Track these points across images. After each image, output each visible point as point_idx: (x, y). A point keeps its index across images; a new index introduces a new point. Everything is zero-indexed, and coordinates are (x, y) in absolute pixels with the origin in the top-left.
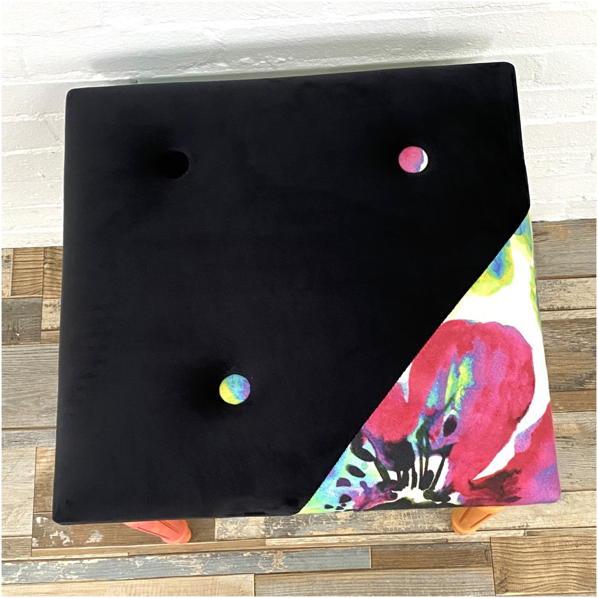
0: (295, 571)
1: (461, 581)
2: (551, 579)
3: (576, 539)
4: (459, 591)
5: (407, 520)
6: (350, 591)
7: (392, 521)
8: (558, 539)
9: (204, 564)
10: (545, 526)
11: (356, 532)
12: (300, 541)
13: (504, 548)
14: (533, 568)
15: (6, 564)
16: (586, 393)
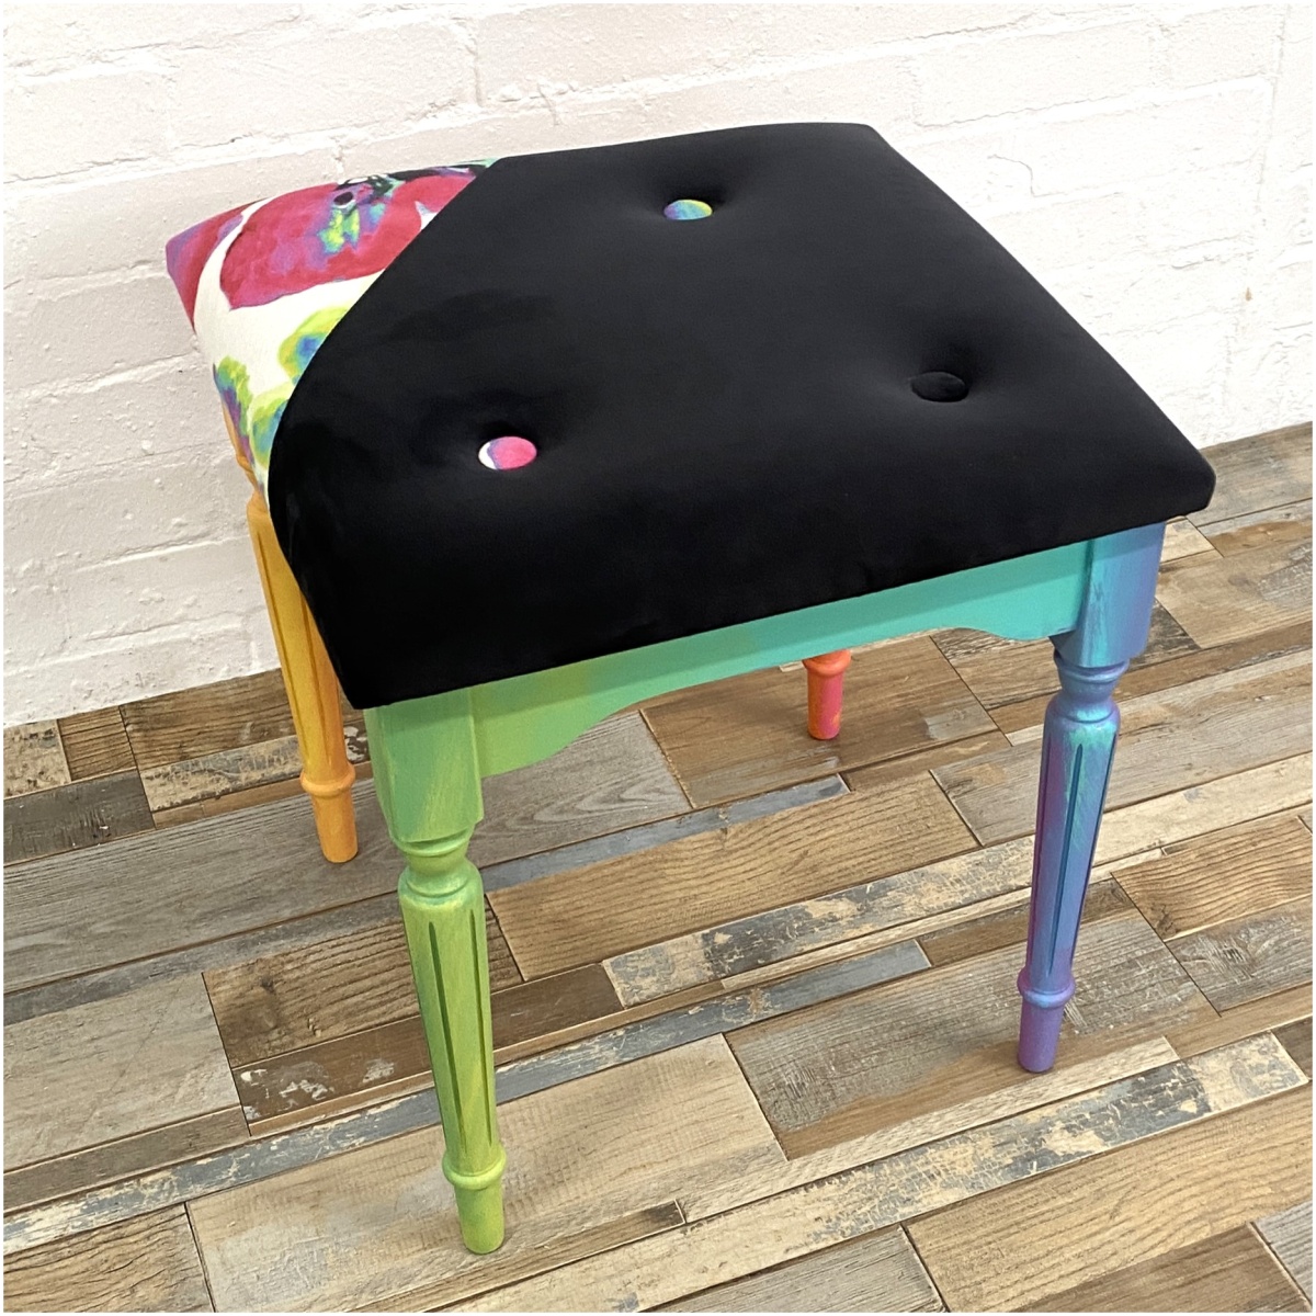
0: (797, 1007)
1: (1096, 940)
2: (1239, 895)
5: (959, 888)
6: (911, 1007)
7: (935, 897)
10: (1189, 835)
11: (878, 927)
13: (1142, 879)
15: (200, 1162)
16: (1153, 668)
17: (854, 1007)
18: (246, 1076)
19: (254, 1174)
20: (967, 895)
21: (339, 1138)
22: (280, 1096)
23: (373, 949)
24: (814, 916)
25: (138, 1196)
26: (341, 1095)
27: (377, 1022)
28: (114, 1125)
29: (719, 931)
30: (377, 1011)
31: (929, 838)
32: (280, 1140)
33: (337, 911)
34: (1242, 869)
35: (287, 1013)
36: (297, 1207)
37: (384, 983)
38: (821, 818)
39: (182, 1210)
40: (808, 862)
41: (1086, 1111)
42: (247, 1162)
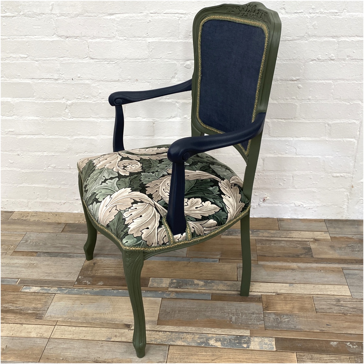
0: (179, 298)
1: (249, 306)
2: (287, 308)
3: (298, 297)
5: (227, 287)
6: (201, 306)
7: (221, 287)
8: (290, 296)
10: (284, 293)
11: (206, 289)
12: (183, 290)
13: (267, 298)
14: (280, 304)
15: (63, 288)
16: (300, 258)
17: (190, 302)
18: (80, 277)
19: (69, 293)
20: (228, 289)
21: (86, 292)
22: (82, 282)
23: (114, 263)
24: (195, 283)
25: (50, 290)
26: (92, 285)
27: (106, 275)
29: (175, 279)
30: (108, 274)
31: (228, 276)
32: (77, 289)
33: (114, 255)
34: (291, 303)
35: (94, 269)
36: (71, 301)
37: (113, 269)
38: (209, 266)
39: (54, 294)
40: (201, 273)
41: (222, 338)
42: (70, 291)
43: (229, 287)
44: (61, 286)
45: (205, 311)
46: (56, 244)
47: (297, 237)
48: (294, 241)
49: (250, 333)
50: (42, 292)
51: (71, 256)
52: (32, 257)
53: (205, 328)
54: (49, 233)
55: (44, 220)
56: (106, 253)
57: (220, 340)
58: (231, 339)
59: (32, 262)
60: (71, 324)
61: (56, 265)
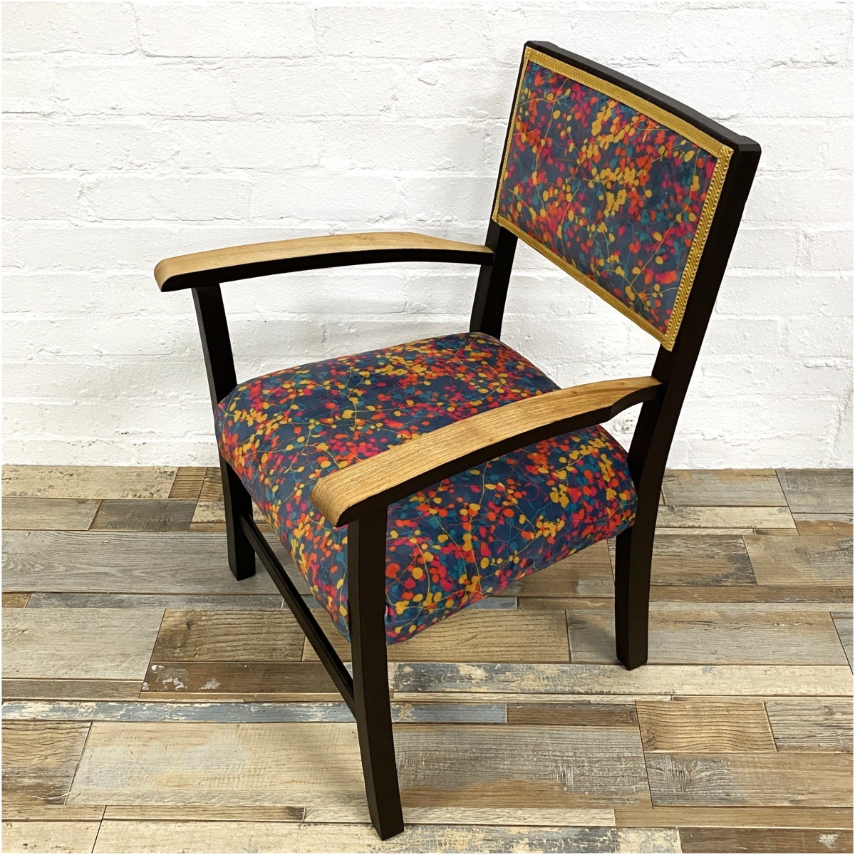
0: (424, 721)
1: (606, 738)
2: (703, 739)
3: (727, 705)
4: (603, 746)
5: (546, 683)
6: (483, 742)
7: (530, 683)
8: (707, 704)
9: (325, 712)
10: (693, 693)
11: (490, 691)
12: (432, 695)
13: (651, 711)
14: (683, 728)
15: (110, 703)
16: (723, 588)
17: (453, 732)
18: (154, 667)
19: (129, 718)
20: (548, 688)
21: (174, 714)
22: (162, 683)
23: (243, 621)
24: (462, 673)
25: (75, 711)
26: (188, 691)
27: (225, 659)
28: (87, 672)
29: (408, 665)
30: (228, 654)
31: (545, 648)
32: (149, 705)
33: (240, 596)
34: (712, 724)
35: (190, 641)
36: (137, 743)
37: (239, 640)
38: (494, 619)
39: (89, 724)
40: (475, 641)
41: (545, 837)
42: (130, 711)
43: (551, 684)
44: (105, 696)
45: (494, 757)
46: (78, 565)
47: (710, 525)
48: (703, 536)
49: (616, 819)
50: (54, 716)
51: (123, 601)
52: (18, 609)
53: (498, 810)
54: (55, 533)
55: (39, 490)
56: (218, 591)
57: (541, 845)
58: (569, 840)
59: (17, 626)
60: (143, 815)
61: (84, 631)
